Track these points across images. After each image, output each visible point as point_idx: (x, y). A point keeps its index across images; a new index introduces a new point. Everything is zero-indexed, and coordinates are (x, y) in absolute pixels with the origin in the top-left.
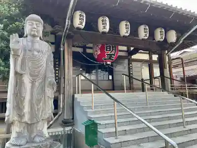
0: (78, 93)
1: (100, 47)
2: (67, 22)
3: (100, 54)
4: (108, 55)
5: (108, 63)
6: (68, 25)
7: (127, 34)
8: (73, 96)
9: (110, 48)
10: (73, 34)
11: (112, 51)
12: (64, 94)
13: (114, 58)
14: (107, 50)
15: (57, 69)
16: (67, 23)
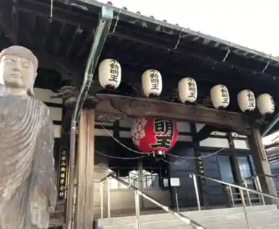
0: (105, 216)
1: (144, 124)
2: (88, 77)
3: (144, 138)
4: (158, 138)
5: (160, 153)
6: (88, 81)
7: (193, 99)
8: (95, 223)
9: (162, 126)
10: (97, 100)
11: (166, 132)
12: (74, 219)
13: (170, 143)
14: (156, 131)
15: (63, 169)
16: (86, 79)
